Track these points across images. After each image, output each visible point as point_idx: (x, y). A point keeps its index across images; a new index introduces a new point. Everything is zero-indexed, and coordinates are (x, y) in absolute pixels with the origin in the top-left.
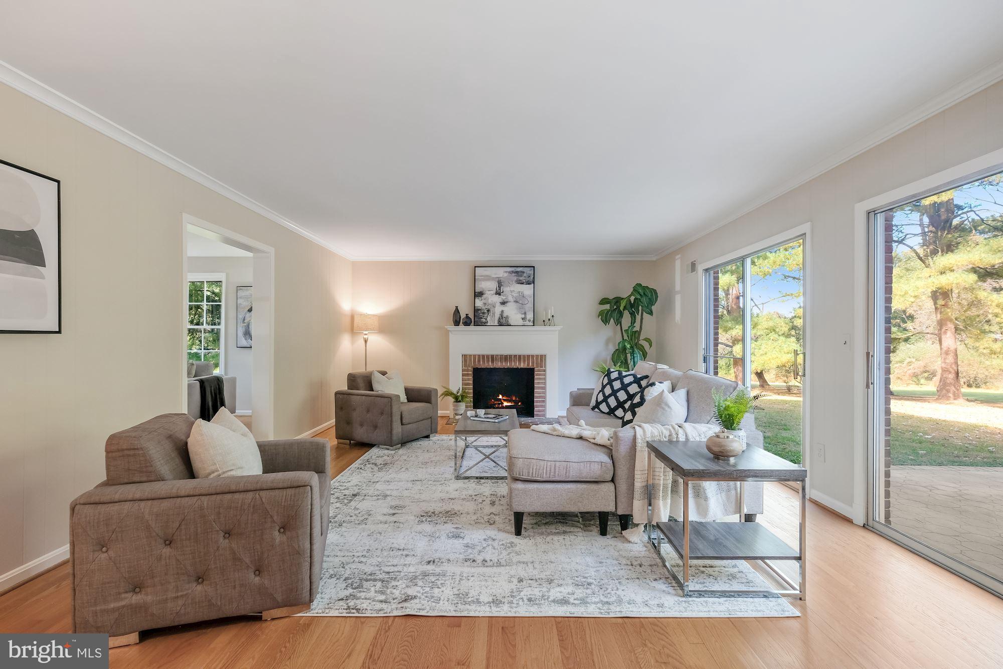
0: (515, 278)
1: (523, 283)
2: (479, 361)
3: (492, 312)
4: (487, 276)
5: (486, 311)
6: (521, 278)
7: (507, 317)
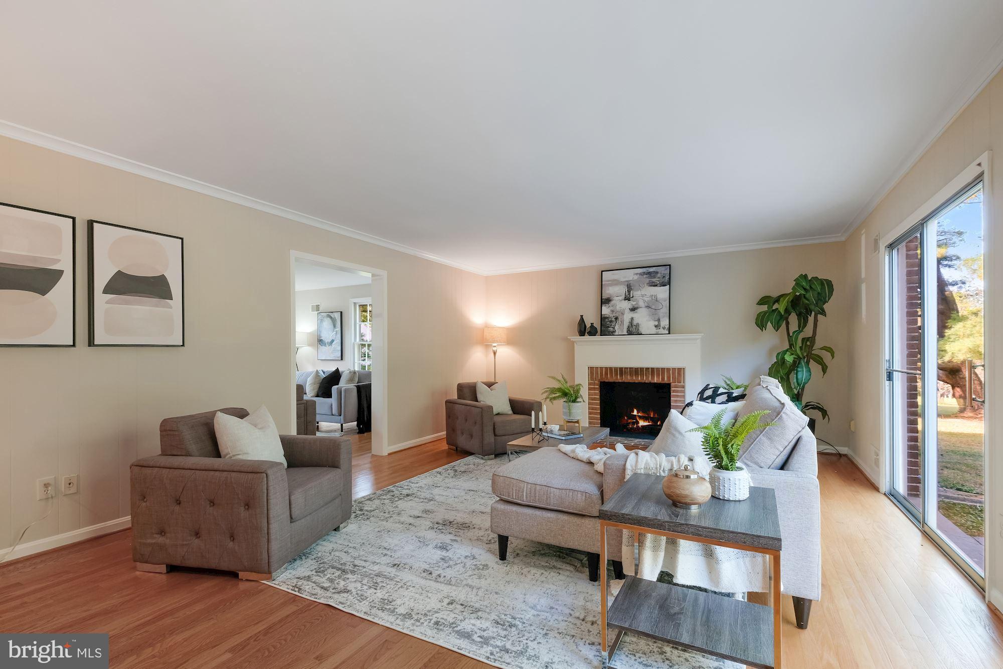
0: (648, 280)
1: (656, 286)
2: (606, 374)
3: (620, 319)
4: (616, 280)
5: (613, 319)
6: (654, 280)
7: (638, 325)
